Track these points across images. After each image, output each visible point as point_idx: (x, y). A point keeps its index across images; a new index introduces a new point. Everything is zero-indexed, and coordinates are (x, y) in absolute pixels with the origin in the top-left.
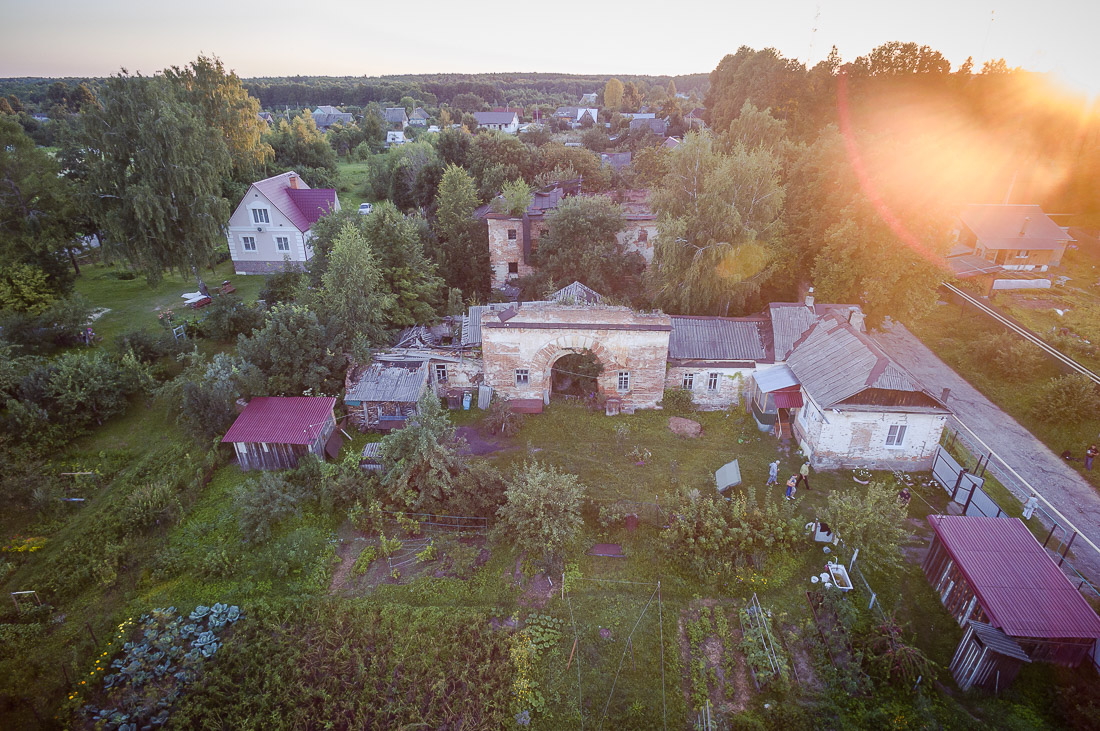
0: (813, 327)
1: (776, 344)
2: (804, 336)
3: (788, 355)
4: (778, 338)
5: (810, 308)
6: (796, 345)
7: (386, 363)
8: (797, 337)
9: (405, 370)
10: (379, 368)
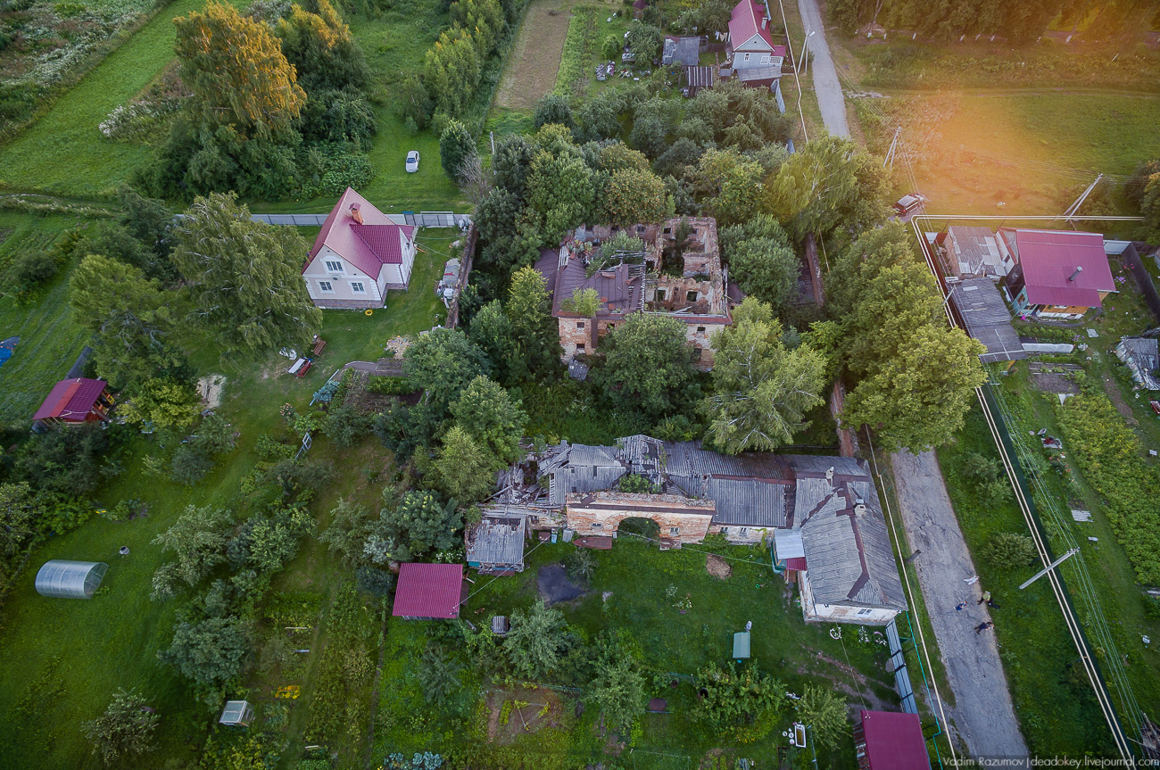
0: (828, 498)
1: (796, 514)
2: (820, 506)
3: (804, 522)
4: (798, 507)
5: (829, 480)
6: (811, 514)
7: (492, 520)
8: (814, 507)
9: (508, 527)
10: (488, 526)
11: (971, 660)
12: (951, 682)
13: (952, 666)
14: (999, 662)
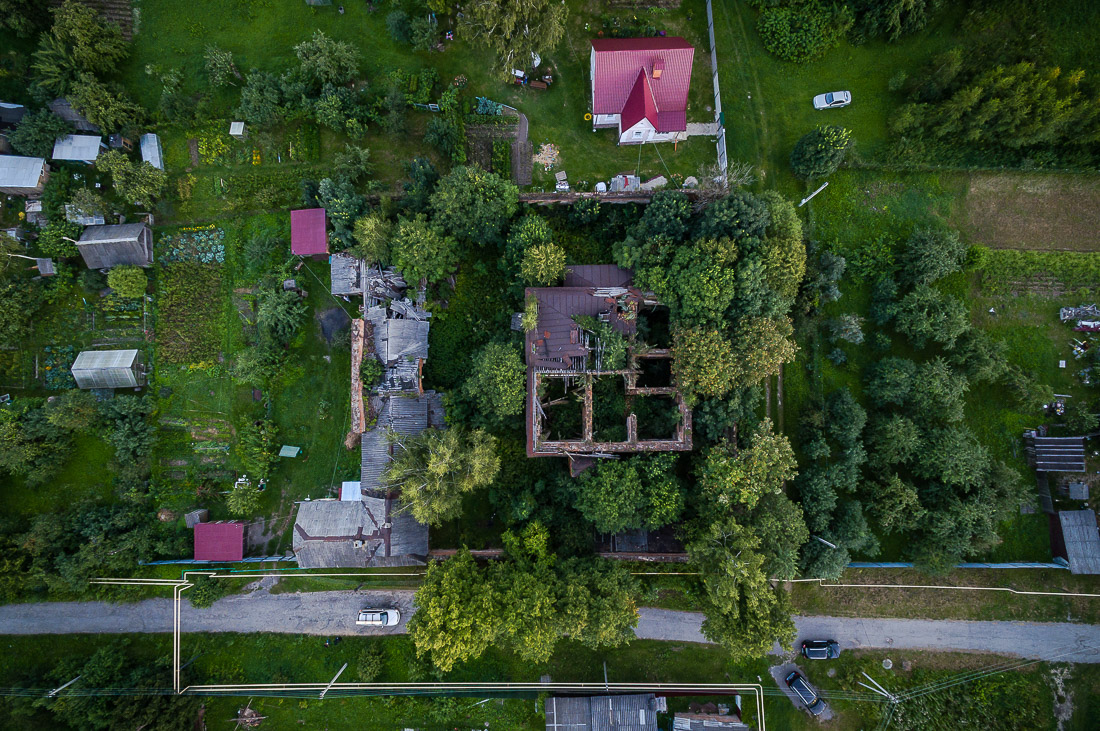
0: (376, 523)
2: (372, 516)
3: (364, 504)
4: (372, 499)
6: (368, 509)
7: (359, 268)
8: (371, 510)
9: (355, 280)
10: (355, 265)
11: (299, 612)
12: (285, 595)
13: (295, 599)
14: (298, 632)
